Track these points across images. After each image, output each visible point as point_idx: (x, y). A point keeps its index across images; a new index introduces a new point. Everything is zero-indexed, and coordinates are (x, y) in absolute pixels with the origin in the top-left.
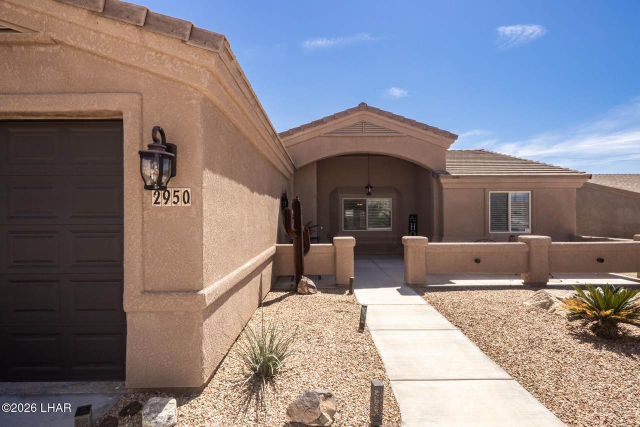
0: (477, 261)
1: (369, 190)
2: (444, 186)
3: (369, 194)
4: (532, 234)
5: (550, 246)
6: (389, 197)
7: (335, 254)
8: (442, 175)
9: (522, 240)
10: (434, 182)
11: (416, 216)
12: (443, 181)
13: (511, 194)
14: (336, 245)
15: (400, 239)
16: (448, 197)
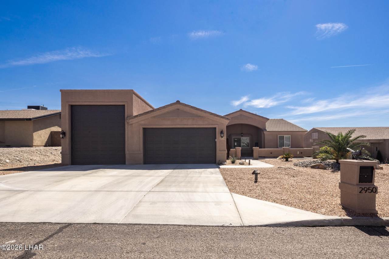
0: (271, 153)
1: (242, 135)
2: (265, 134)
3: (242, 136)
4: (291, 148)
5: (289, 149)
6: (248, 137)
7: (236, 152)
8: (264, 131)
9: (283, 148)
10: (262, 132)
11: (257, 143)
12: (265, 132)
13: (285, 136)
14: (237, 149)
15: (252, 148)
16: (266, 137)
